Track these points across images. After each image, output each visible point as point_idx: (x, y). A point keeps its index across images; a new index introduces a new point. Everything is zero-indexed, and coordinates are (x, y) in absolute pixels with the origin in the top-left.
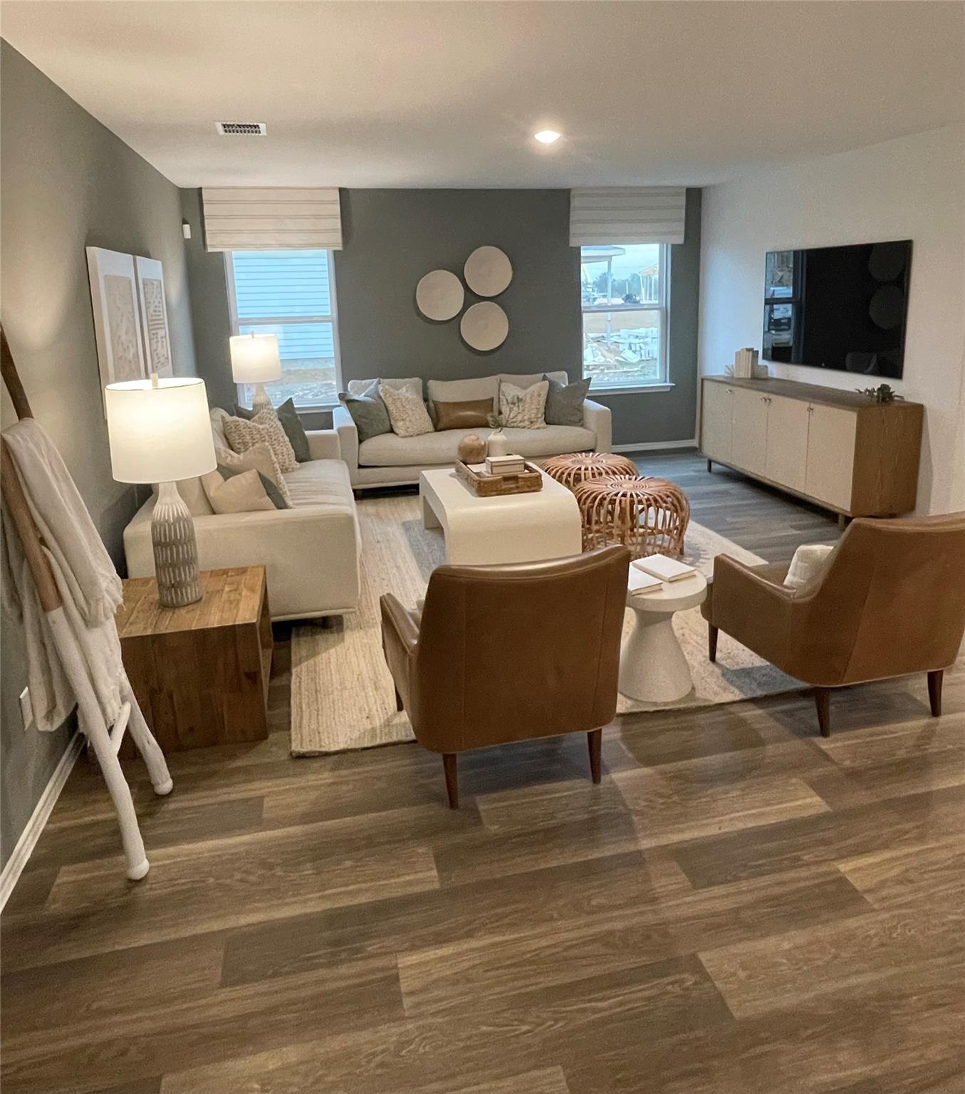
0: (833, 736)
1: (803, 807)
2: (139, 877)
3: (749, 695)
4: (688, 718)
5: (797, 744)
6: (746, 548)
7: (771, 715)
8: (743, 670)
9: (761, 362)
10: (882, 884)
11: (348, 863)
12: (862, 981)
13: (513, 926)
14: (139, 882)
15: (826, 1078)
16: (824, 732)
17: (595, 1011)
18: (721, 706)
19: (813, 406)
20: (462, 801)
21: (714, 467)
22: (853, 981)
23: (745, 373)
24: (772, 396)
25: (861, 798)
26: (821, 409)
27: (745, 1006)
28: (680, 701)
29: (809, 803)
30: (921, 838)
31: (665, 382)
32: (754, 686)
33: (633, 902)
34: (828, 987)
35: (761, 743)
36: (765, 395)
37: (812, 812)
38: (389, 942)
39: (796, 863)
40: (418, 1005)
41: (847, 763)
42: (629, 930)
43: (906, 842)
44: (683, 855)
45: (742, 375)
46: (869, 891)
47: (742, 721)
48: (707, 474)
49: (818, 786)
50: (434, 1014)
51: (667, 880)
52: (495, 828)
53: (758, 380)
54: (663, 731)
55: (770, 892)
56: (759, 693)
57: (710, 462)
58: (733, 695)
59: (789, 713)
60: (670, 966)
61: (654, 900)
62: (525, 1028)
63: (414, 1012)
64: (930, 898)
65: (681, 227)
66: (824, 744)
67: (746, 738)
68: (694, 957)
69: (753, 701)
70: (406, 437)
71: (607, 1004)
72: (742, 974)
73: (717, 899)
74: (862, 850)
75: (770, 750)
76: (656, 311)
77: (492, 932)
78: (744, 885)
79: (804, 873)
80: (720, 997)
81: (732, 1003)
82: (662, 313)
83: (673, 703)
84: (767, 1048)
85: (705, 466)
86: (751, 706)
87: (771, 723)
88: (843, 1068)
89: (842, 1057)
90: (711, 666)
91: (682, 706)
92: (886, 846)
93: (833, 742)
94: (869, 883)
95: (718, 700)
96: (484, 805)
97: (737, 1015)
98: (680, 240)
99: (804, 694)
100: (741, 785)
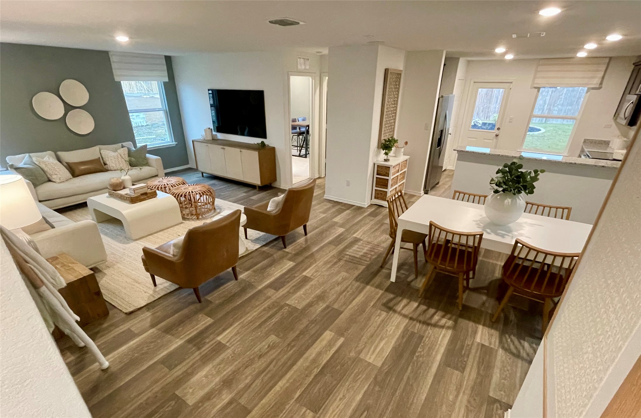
0: (287, 248)
1: (290, 265)
2: (107, 367)
3: (262, 245)
4: (250, 255)
5: (280, 252)
6: (234, 202)
7: (270, 248)
8: (256, 239)
9: (214, 133)
10: (313, 274)
11: (181, 329)
12: (318, 292)
13: (241, 318)
14: (107, 369)
15: (320, 309)
16: (285, 248)
17: (272, 322)
18: (256, 250)
19: (242, 150)
20: (202, 300)
21: (204, 174)
22: (317, 292)
23: (210, 138)
24: (224, 147)
25: (300, 259)
26: (244, 151)
27: (300, 307)
28: (245, 252)
29: (290, 264)
30: (316, 262)
31: (173, 142)
32: (262, 242)
33: (265, 300)
34: (313, 296)
35: (272, 255)
36: (222, 147)
37: (291, 266)
38: (212, 337)
39: (295, 277)
40: (231, 344)
41: (293, 253)
42: (269, 306)
43: (314, 264)
44: (269, 286)
45: (209, 139)
46: (312, 276)
47: (264, 252)
48: (202, 178)
49: (290, 259)
50: (237, 342)
51: (271, 292)
52: (217, 302)
53: (214, 140)
54: (246, 261)
55: (293, 285)
56: (264, 243)
57: (202, 173)
58: (258, 246)
59: (274, 246)
60: (282, 307)
61: (270, 297)
62: (260, 333)
63: (230, 345)
64: (322, 272)
65: (166, 73)
66: (287, 250)
67: (268, 256)
68: (285, 303)
69: (264, 246)
70: (61, 183)
71: (274, 320)
72: (296, 301)
73: (282, 292)
74: (306, 269)
75: (275, 256)
76: (162, 112)
77: (237, 321)
78: (287, 286)
79: (298, 278)
80: (295, 308)
81: (298, 307)
82: (165, 112)
83: (243, 254)
84: (308, 311)
85: (201, 175)
86: (264, 247)
87: (271, 250)
88: (321, 306)
89: (321, 305)
90: (247, 240)
91: (246, 253)
92: (310, 267)
93: (288, 248)
94: (310, 275)
95: (255, 249)
96: (209, 298)
97: (300, 308)
98: (166, 80)
99: (276, 240)
100: (273, 266)
